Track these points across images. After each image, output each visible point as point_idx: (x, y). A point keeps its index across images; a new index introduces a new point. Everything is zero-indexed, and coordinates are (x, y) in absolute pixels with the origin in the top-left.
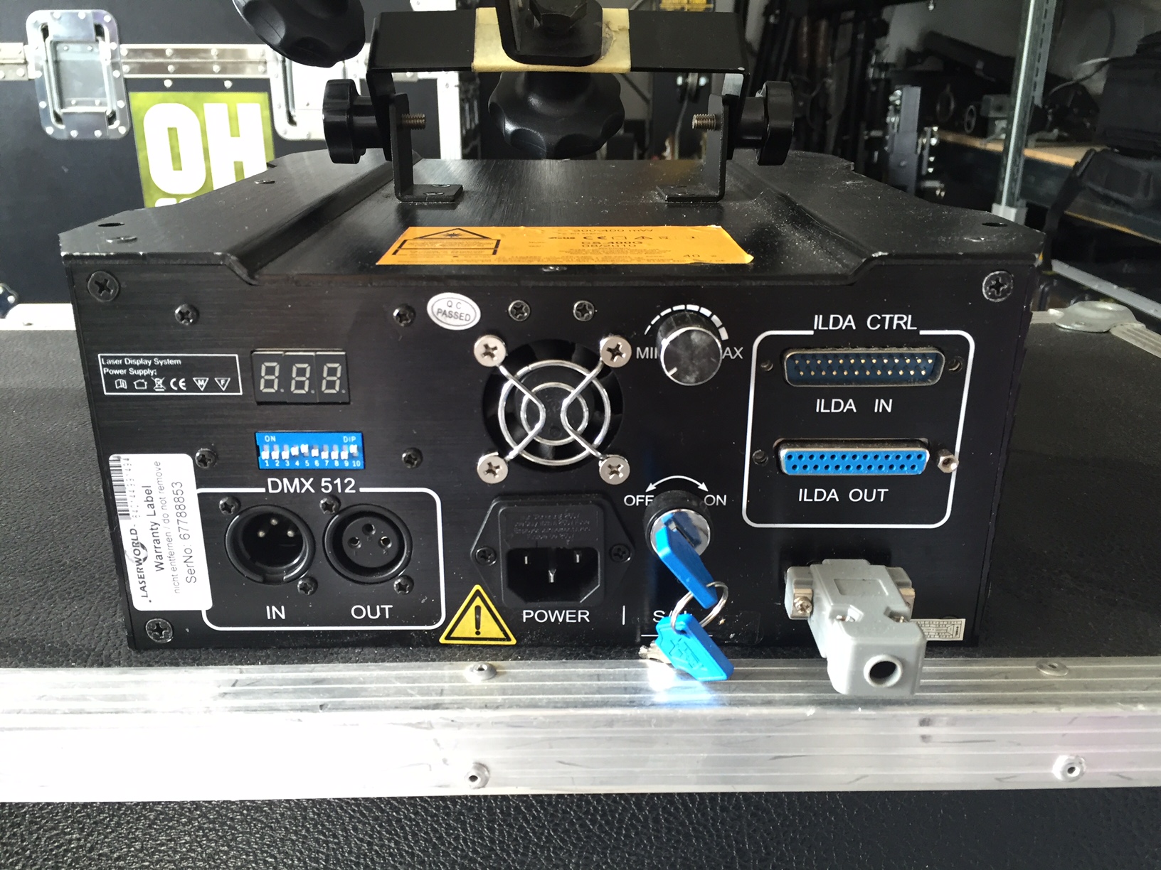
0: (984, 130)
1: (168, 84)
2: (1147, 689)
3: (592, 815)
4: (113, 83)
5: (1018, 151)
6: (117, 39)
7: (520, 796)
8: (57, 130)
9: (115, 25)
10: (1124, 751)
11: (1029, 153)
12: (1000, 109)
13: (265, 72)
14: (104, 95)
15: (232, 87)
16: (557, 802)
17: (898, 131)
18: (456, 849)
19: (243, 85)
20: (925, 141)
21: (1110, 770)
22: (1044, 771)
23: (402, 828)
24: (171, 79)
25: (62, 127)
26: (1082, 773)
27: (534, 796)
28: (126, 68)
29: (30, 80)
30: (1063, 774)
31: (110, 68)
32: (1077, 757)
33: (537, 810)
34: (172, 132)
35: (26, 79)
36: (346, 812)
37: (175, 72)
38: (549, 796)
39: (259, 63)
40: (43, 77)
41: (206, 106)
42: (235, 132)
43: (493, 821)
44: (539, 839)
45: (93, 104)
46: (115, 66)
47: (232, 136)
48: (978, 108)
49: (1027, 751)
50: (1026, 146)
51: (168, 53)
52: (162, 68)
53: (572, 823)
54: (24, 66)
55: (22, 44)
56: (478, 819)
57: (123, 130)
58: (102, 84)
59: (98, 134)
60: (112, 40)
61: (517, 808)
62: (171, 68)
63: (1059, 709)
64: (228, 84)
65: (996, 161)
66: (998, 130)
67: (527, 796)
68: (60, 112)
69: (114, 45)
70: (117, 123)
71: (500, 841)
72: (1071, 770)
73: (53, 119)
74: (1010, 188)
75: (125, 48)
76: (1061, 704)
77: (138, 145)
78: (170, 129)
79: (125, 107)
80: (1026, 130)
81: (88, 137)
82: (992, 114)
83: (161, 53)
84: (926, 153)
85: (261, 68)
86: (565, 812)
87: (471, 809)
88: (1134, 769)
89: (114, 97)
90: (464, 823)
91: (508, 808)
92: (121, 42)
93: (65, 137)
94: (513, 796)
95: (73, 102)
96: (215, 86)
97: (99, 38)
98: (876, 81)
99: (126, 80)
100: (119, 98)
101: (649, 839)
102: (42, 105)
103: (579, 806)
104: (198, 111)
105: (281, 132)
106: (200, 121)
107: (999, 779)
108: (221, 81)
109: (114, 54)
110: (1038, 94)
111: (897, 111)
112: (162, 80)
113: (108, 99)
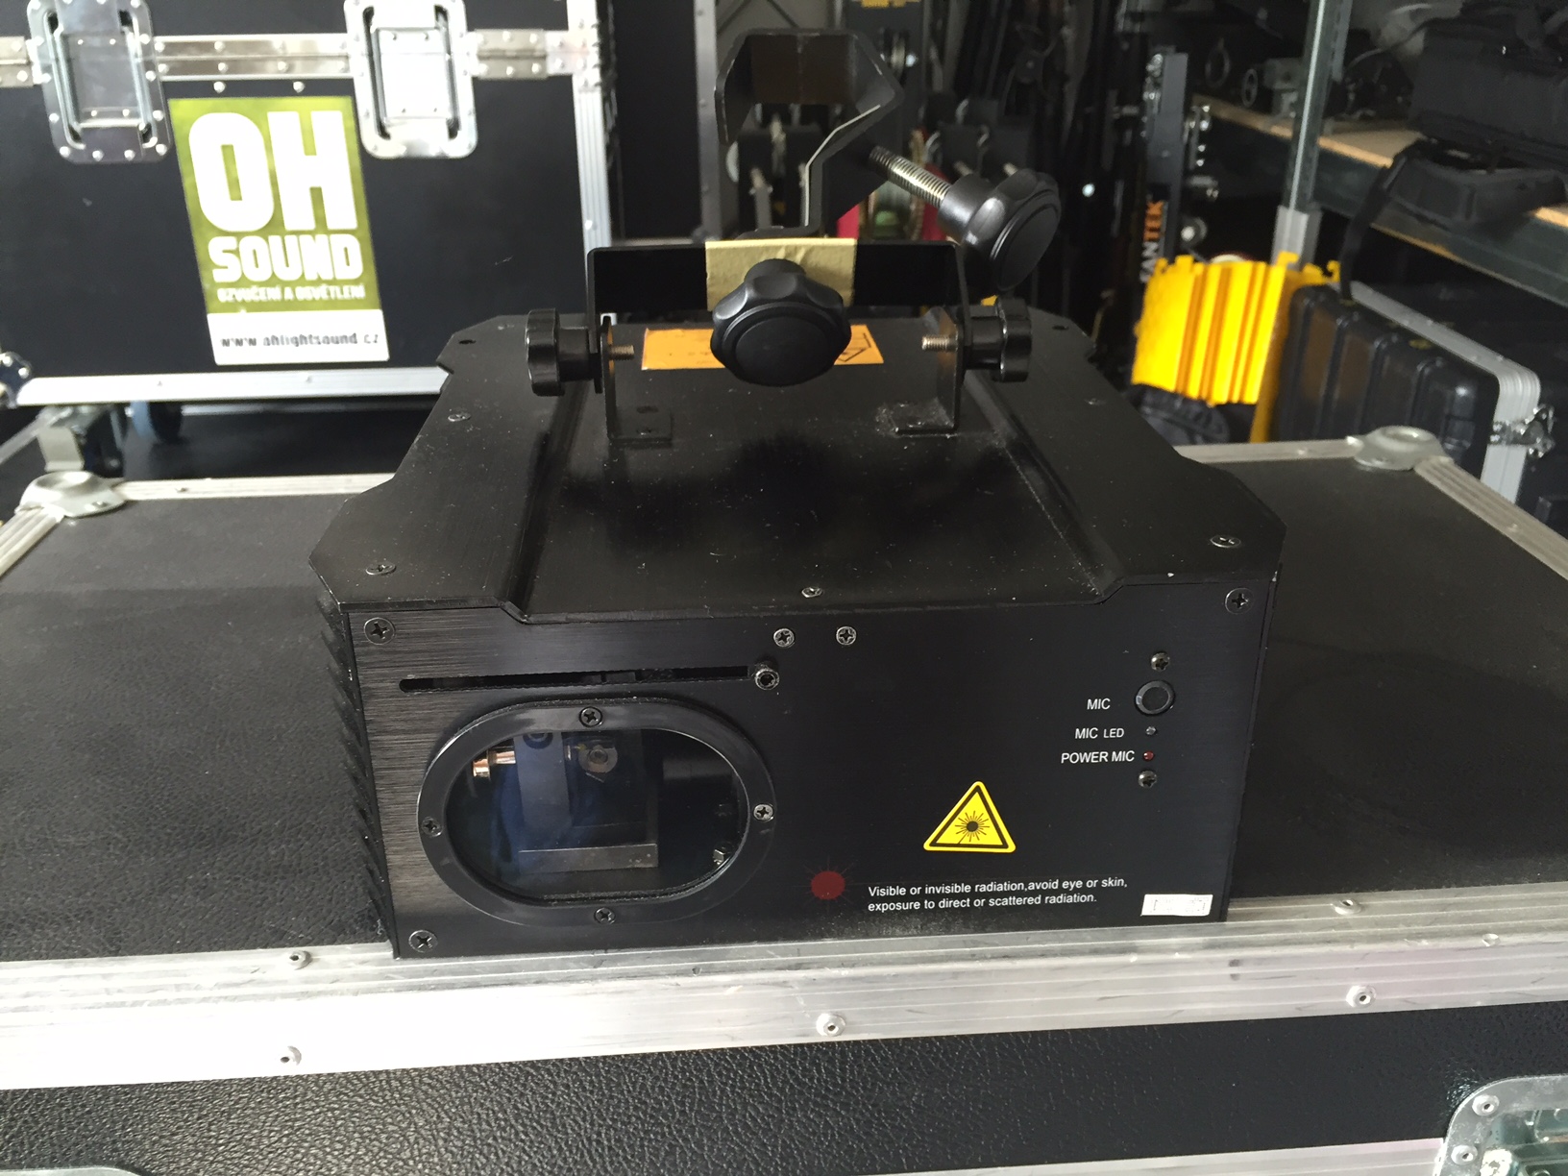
0: (1266, 103)
1: (219, 87)
2: (1430, 925)
3: (935, 1053)
4: (146, 88)
5: (1311, 140)
6: (150, 29)
7: (870, 1041)
8: (75, 151)
9: (146, 10)
10: (1410, 980)
11: (1324, 143)
12: (1287, 78)
13: (347, 70)
14: (134, 103)
15: (304, 90)
16: (904, 1044)
17: (1159, 111)
18: (810, 1088)
19: (317, 88)
20: (1193, 124)
21: (1398, 997)
22: (1341, 1000)
23: (763, 1072)
24: (225, 82)
25: (81, 146)
26: (1372, 1000)
27: (883, 1040)
28: (162, 68)
29: (35, 86)
30: (1356, 1002)
31: (142, 68)
32: (1368, 986)
33: (885, 1052)
34: (228, 151)
35: (30, 85)
36: (712, 1060)
37: (229, 72)
38: (897, 1040)
39: (339, 57)
40: (52, 81)
41: (272, 116)
42: (310, 149)
43: (846, 1063)
44: (886, 1076)
45: (120, 115)
46: (149, 65)
47: (307, 153)
48: (1261, 74)
49: (1328, 984)
50: (1322, 134)
51: (218, 46)
52: (211, 67)
53: (915, 1062)
54: (28, 68)
55: (22, 38)
56: (831, 1061)
57: (162, 149)
58: (133, 90)
59: (129, 154)
60: (142, 31)
61: (867, 1052)
62: (222, 67)
63: (1352, 947)
64: (298, 86)
65: (1283, 150)
66: (1285, 107)
67: (877, 1040)
68: (78, 127)
69: (146, 39)
70: (153, 141)
71: (850, 1080)
72: (1363, 998)
73: (69, 139)
74: (1301, 187)
75: (160, 42)
76: (1354, 942)
77: (183, 168)
78: (224, 147)
79: (163, 119)
80: (1322, 110)
81: (117, 160)
82: (1279, 85)
83: (209, 46)
84: (1194, 139)
85: (341, 64)
86: (910, 1052)
87: (826, 1053)
88: (1418, 995)
89: (149, 106)
90: (818, 1066)
91: (859, 1051)
92: (155, 33)
93: (85, 160)
94: (864, 1041)
95: (94, 113)
96: (281, 88)
97: (126, 29)
98: (1128, 36)
99: (165, 84)
100: (156, 107)
101: (985, 1072)
102: (53, 118)
103: (923, 1046)
104: (261, 123)
105: (369, 147)
106: (263, 134)
107: (1299, 1009)
108: (288, 83)
109: (147, 49)
110: (1337, 64)
111: (1157, 85)
112: (211, 83)
113: (141, 108)
